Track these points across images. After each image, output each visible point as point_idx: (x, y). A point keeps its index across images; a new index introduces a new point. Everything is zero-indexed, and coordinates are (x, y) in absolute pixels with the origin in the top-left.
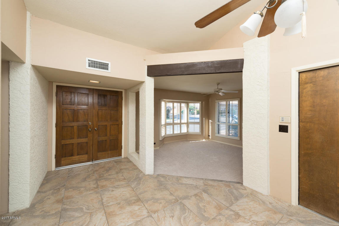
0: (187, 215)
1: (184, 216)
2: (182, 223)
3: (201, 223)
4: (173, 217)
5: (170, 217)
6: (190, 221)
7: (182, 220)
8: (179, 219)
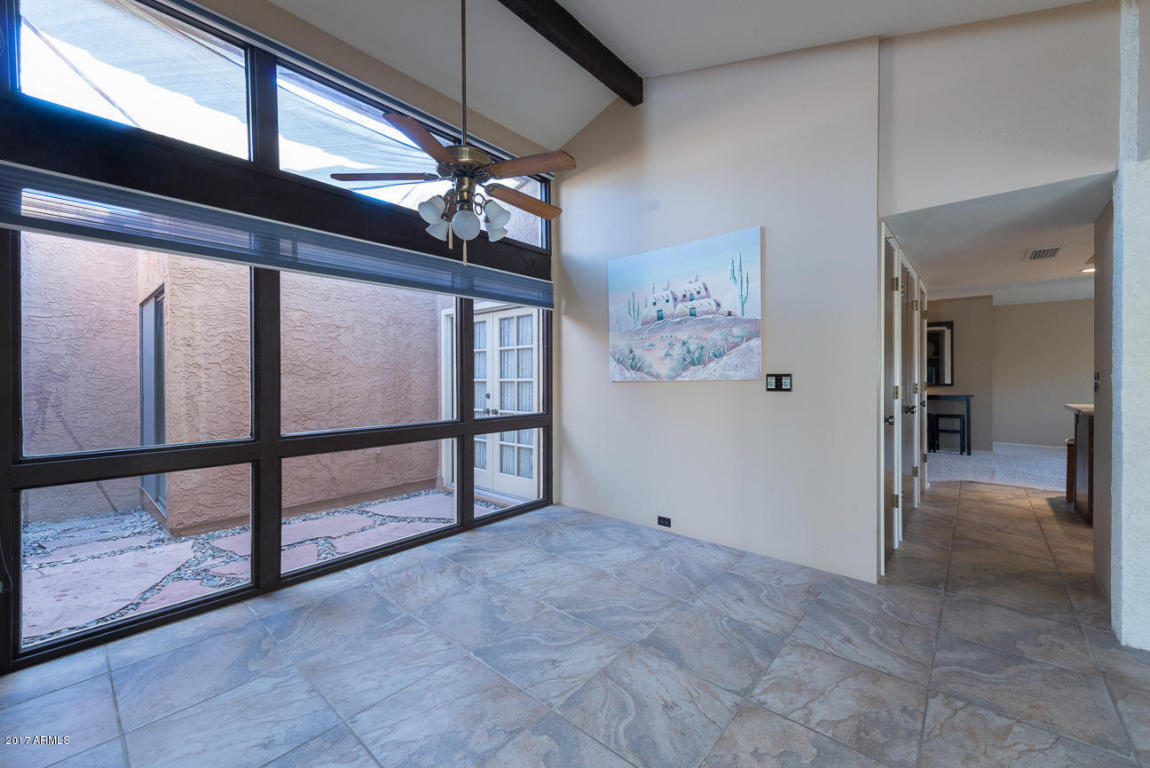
0: (619, 724)
1: (630, 719)
2: (628, 695)
3: (563, 705)
4: (667, 707)
5: (674, 703)
6: (604, 705)
7: (630, 702)
8: (641, 704)
